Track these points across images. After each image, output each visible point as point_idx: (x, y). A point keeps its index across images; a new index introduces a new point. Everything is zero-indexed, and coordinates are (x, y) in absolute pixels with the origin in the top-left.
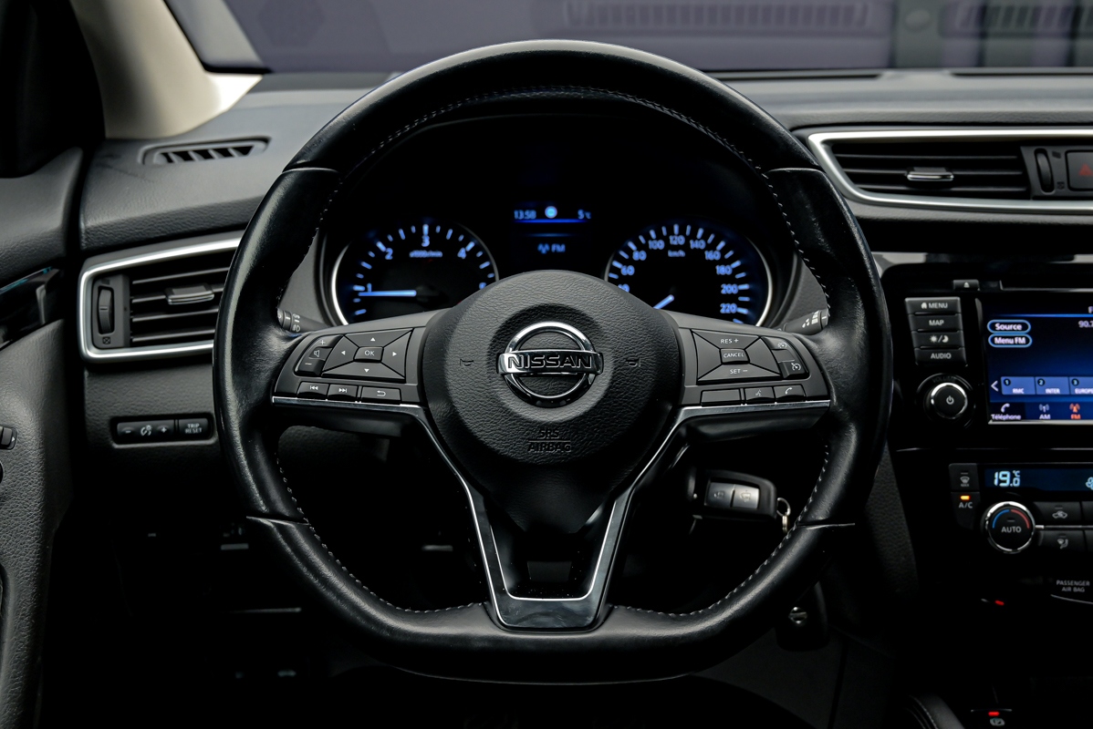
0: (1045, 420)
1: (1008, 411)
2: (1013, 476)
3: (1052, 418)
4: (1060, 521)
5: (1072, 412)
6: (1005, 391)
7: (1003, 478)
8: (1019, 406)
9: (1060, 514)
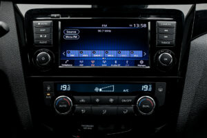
0: (82, 66)
1: (68, 63)
2: (67, 87)
3: (84, 65)
4: (82, 103)
5: (91, 63)
6: (68, 55)
7: (64, 87)
8: (72, 61)
9: (83, 101)
